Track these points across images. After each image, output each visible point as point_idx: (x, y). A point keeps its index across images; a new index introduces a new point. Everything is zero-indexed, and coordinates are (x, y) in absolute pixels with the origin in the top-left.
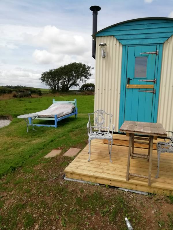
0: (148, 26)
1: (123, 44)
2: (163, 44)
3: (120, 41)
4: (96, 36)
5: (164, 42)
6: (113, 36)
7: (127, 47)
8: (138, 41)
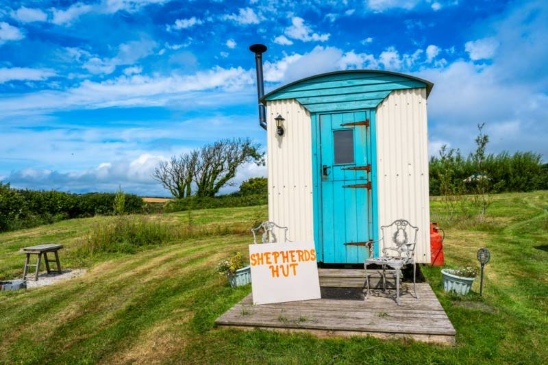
0: (349, 83)
1: (311, 111)
2: (375, 109)
3: (306, 107)
4: (266, 99)
5: (377, 107)
6: (295, 99)
7: (318, 116)
8: (336, 106)
